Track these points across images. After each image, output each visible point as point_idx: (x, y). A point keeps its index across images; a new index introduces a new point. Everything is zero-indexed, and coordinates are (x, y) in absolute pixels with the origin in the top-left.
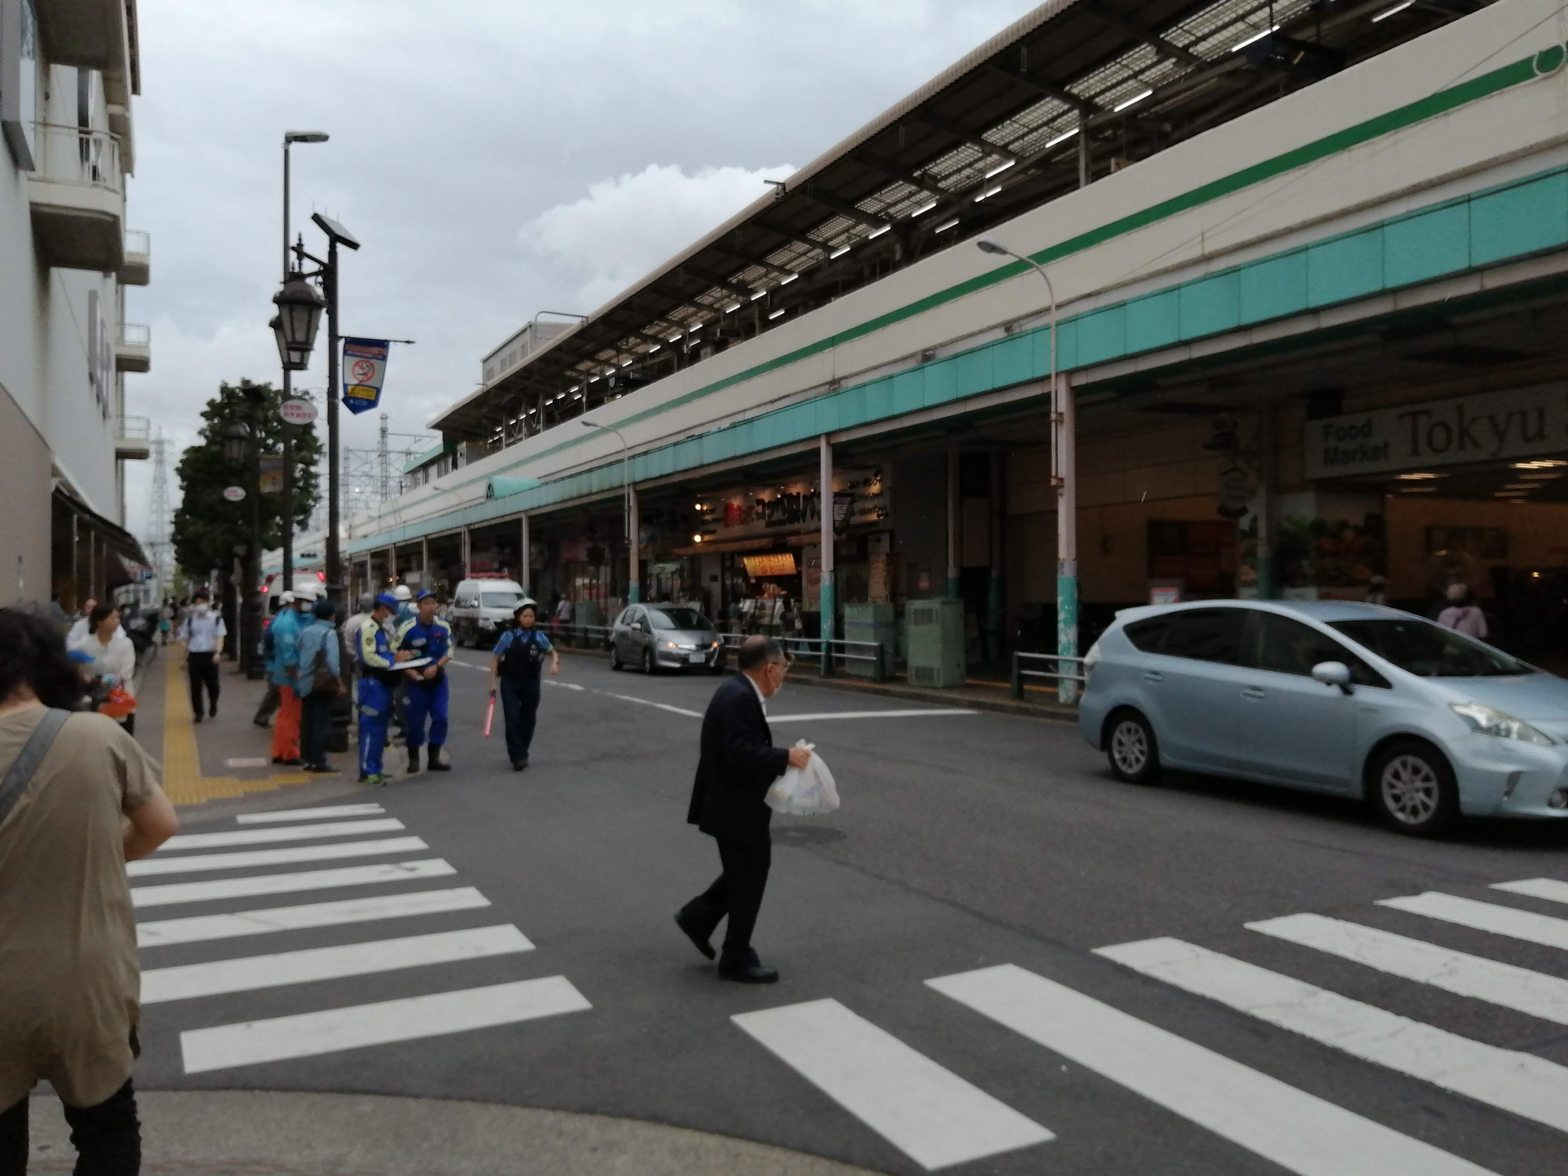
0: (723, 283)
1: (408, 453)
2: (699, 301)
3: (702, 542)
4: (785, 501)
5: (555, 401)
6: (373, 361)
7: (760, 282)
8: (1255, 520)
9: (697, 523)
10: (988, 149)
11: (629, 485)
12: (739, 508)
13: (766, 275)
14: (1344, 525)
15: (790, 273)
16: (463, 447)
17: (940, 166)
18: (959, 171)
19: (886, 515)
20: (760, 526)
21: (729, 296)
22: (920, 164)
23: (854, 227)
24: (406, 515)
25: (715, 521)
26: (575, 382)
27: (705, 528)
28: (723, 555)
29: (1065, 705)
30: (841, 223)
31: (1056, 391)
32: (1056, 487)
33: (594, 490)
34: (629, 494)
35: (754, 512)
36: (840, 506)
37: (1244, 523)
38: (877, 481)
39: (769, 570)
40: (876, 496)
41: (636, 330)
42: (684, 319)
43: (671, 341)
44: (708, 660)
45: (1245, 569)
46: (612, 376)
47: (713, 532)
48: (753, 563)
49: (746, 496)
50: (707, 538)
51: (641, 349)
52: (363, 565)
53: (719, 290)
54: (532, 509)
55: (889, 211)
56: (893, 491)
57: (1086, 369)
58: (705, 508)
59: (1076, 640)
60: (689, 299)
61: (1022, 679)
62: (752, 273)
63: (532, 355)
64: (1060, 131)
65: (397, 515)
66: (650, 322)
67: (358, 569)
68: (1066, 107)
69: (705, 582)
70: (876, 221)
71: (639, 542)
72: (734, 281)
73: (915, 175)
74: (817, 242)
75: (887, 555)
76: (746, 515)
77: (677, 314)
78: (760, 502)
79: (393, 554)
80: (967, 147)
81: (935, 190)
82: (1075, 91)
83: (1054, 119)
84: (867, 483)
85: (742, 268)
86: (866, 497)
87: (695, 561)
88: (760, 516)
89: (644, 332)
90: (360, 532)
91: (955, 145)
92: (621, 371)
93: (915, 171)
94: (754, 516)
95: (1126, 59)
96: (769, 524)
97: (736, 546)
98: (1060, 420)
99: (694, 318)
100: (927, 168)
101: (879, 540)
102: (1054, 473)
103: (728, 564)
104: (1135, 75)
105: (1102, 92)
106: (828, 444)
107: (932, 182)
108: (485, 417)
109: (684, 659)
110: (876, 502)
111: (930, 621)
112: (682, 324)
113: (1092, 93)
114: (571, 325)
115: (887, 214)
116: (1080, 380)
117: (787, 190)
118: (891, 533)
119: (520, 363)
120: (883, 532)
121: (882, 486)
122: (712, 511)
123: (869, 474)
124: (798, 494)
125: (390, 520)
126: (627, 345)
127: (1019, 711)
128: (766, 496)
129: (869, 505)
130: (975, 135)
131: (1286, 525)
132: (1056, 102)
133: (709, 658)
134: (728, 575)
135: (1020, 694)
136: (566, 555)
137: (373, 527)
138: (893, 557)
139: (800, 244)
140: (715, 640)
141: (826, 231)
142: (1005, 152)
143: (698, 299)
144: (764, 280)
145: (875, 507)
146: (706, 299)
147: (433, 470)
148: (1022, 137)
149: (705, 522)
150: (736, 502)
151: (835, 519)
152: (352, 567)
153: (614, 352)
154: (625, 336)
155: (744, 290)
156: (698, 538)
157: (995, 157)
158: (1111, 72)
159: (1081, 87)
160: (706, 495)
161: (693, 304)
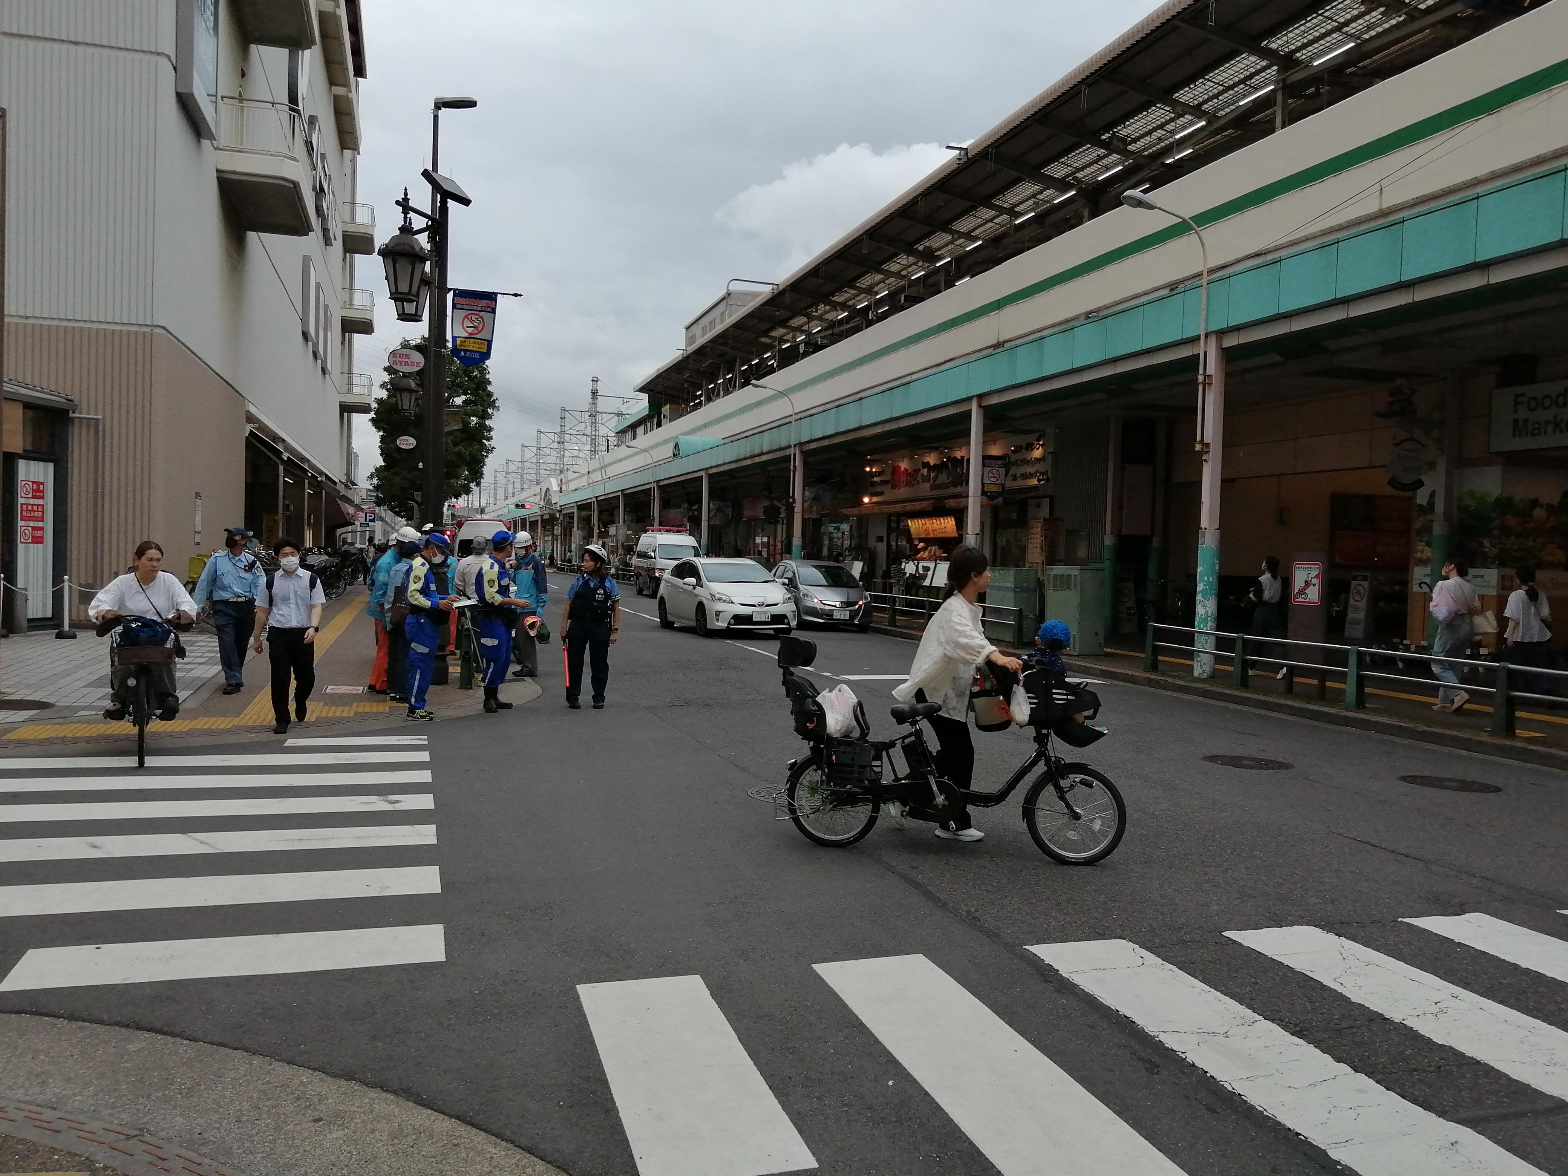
0: (910, 250)
1: (620, 414)
2: (886, 268)
3: (870, 503)
4: (950, 464)
5: (750, 366)
6: (481, 314)
7: (946, 249)
8: (1433, 494)
9: (866, 484)
10: (1181, 109)
11: (795, 446)
12: (906, 470)
13: (952, 242)
14: (1535, 503)
15: (976, 239)
16: (666, 409)
17: (1131, 128)
18: (1149, 133)
19: (1048, 480)
20: (925, 488)
21: (915, 264)
22: (1108, 127)
23: (1041, 192)
24: (611, 471)
25: (884, 483)
26: (768, 347)
27: (874, 490)
28: (889, 515)
29: (1198, 680)
30: (1027, 188)
31: (1205, 353)
32: (1201, 453)
33: (765, 450)
34: (795, 454)
35: (920, 474)
36: (990, 469)
37: (1422, 497)
38: (1040, 445)
39: (931, 532)
40: (1038, 460)
41: (825, 298)
42: (871, 287)
43: (858, 307)
44: (852, 617)
45: (1420, 546)
46: (801, 342)
47: (880, 494)
48: (917, 525)
49: (912, 458)
50: (875, 499)
51: (830, 316)
52: (571, 516)
53: (906, 256)
54: (711, 467)
55: (1077, 175)
56: (1056, 456)
57: (1238, 329)
58: (874, 470)
59: (1215, 613)
60: (876, 267)
61: (1157, 651)
62: (939, 240)
63: (730, 321)
64: (1256, 89)
65: (603, 471)
66: (839, 290)
67: (567, 519)
68: (1264, 63)
69: (872, 542)
70: (1062, 185)
71: (804, 502)
72: (921, 248)
73: (1103, 137)
74: (1004, 207)
75: (1045, 520)
76: (912, 477)
77: (866, 281)
78: (926, 465)
79: (595, 507)
80: (1158, 107)
81: (1126, 154)
82: (1274, 46)
83: (1251, 76)
84: (1030, 447)
85: (927, 235)
86: (1028, 462)
87: (863, 522)
88: (926, 479)
89: (833, 299)
90: (573, 486)
91: (1145, 106)
92: (811, 338)
93: (1103, 134)
94: (919, 478)
95: (1328, 10)
96: (933, 487)
97: (899, 508)
98: (1207, 383)
99: (882, 285)
100: (1115, 130)
101: (1039, 506)
102: (1198, 438)
103: (893, 525)
104: (1339, 29)
105: (1304, 46)
106: (980, 406)
107: (1121, 145)
108: (687, 381)
109: (829, 615)
110: (1037, 467)
111: (1068, 587)
112: (870, 291)
113: (1293, 47)
114: (763, 293)
115: (1076, 178)
116: (1230, 341)
117: (970, 156)
118: (1052, 498)
119: (719, 328)
120: (1044, 497)
121: (1044, 451)
122: (879, 474)
123: (1032, 438)
124: (963, 457)
125: (596, 476)
126: (816, 311)
127: (1150, 683)
128: (932, 459)
129: (1031, 470)
130: (1166, 96)
131: (1468, 501)
132: (1253, 58)
133: (853, 614)
134: (893, 536)
135: (1154, 666)
136: (747, 513)
137: (583, 481)
138: (1051, 523)
139: (986, 210)
140: (861, 599)
141: (1011, 198)
142: (1197, 111)
143: (885, 267)
144: (950, 247)
145: (1037, 471)
146: (893, 267)
147: (640, 430)
148: (1216, 96)
149: (874, 484)
150: (903, 465)
151: (984, 482)
152: (562, 518)
153: (805, 319)
154: (815, 304)
155: (930, 256)
156: (866, 500)
157: (1188, 117)
158: (1314, 25)
159: (1280, 42)
160: (875, 457)
161: (881, 271)
